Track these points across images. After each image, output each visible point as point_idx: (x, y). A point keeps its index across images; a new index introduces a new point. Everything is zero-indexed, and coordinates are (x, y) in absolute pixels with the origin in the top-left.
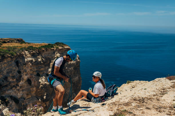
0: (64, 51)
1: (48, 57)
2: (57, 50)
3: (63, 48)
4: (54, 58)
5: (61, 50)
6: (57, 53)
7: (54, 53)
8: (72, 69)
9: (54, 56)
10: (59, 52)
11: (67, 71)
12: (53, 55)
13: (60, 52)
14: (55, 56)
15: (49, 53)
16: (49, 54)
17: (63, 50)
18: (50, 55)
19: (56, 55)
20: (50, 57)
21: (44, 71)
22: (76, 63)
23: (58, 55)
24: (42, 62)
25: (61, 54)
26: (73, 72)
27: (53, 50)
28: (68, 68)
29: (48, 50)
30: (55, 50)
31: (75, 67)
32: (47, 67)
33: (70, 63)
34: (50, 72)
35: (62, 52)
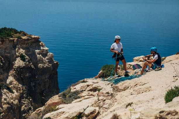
0: (30, 44)
1: (6, 54)
2: (20, 42)
5: (26, 42)
6: (19, 49)
7: (15, 47)
8: (46, 79)
9: (15, 54)
10: (23, 45)
11: (38, 82)
12: (13, 52)
13: (25, 46)
14: (17, 54)
15: (7, 47)
16: (6, 49)
18: (7, 51)
19: (18, 51)
20: (9, 55)
21: (3, 80)
22: (52, 67)
23: (22, 51)
24: (2, 64)
25: (27, 49)
26: (48, 85)
27: (13, 42)
28: (40, 77)
29: (5, 42)
30: (15, 41)
31: (51, 75)
32: (6, 74)
33: (43, 67)
34: (11, 83)
35: (27, 45)
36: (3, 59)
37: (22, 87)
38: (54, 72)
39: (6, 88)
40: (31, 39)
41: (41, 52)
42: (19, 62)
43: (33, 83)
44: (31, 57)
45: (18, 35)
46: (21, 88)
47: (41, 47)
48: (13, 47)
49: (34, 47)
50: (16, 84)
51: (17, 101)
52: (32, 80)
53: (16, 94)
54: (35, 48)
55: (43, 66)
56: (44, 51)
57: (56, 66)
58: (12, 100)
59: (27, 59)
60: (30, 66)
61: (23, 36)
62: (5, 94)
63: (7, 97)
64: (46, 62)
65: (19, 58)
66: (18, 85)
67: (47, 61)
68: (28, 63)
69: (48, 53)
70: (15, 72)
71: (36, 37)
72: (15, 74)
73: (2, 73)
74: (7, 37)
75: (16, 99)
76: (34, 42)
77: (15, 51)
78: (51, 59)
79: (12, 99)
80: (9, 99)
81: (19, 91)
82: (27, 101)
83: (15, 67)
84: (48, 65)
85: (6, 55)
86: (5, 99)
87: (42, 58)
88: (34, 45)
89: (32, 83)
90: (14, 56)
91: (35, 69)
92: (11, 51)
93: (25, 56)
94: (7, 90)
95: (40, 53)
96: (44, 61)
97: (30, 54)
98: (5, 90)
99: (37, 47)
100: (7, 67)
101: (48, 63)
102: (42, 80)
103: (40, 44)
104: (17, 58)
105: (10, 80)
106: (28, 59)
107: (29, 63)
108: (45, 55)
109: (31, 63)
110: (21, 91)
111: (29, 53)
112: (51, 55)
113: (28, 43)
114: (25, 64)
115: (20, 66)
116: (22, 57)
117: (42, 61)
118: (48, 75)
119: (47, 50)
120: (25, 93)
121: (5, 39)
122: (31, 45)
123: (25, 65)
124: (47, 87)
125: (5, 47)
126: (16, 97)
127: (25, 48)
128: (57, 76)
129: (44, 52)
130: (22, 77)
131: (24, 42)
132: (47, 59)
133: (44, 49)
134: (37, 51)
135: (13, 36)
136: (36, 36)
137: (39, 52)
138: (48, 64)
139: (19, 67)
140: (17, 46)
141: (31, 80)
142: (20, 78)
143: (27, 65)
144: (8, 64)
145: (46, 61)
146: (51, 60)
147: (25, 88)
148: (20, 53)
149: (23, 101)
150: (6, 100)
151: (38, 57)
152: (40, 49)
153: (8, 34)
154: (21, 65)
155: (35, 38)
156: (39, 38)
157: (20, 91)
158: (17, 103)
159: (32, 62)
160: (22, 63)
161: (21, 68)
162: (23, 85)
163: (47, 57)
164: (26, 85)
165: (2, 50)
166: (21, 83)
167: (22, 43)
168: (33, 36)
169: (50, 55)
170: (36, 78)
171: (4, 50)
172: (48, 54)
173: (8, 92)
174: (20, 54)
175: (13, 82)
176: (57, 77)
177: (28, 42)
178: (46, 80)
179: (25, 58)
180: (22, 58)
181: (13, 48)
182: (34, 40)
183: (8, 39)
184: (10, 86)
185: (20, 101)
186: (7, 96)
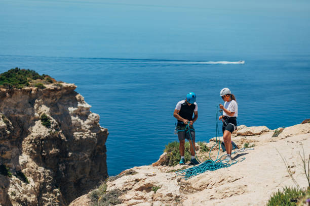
0: (58, 98)
1: (17, 115)
2: (41, 94)
3: (59, 88)
4: (32, 118)
5: (52, 94)
6: (40, 105)
7: (32, 103)
8: (85, 158)
9: (33, 115)
10: (47, 100)
11: (72, 163)
13: (49, 100)
14: (37, 115)
15: (18, 103)
16: (16, 106)
17: (57, 93)
18: (19, 110)
19: (37, 109)
20: (21, 116)
21: (10, 160)
22: (96, 137)
23: (45, 110)
24: (8, 132)
25: (53, 106)
26: (89, 170)
27: (29, 94)
28: (75, 155)
29: (16, 94)
30: (33, 92)
31: (95, 151)
32: (15, 150)
33: (81, 137)
34: (25, 165)
35: (54, 100)
36: (11, 123)
37: (44, 172)
38: (100, 147)
39: (15, 173)
40: (60, 90)
41: (78, 112)
42: (39, 129)
43: (63, 166)
44: (59, 121)
45: (38, 81)
46: (42, 175)
47: (79, 103)
48: (30, 103)
49: (65, 103)
50: (33, 167)
51: (34, 196)
52: (62, 160)
53: (32, 184)
54: (67, 105)
55: (82, 135)
56: (83, 110)
57: (103, 136)
58: (25, 196)
59: (53, 123)
60: (57, 136)
61: (47, 84)
62: (13, 184)
63: (16, 190)
64: (86, 130)
65: (40, 121)
66: (37, 170)
67: (88, 127)
68: (54, 130)
69: (89, 113)
70: (31, 145)
71: (70, 87)
72: (31, 149)
73: (8, 148)
74: (20, 86)
75: (32, 193)
76: (66, 95)
77: (33, 110)
78: (95, 123)
79: (25, 192)
80: (19, 193)
81: (38, 180)
82: (52, 197)
83: (32, 138)
84: (91, 135)
85: (16, 117)
86: (13, 194)
87: (80, 123)
88: (66, 99)
89: (60, 165)
90: (30, 118)
91: (66, 140)
92: (26, 110)
93: (49, 118)
94: (17, 177)
95: (76, 114)
96: (83, 128)
97: (59, 115)
98: (14, 178)
99: (70, 103)
100: (19, 138)
101: (89, 131)
102: (78, 160)
103: (77, 97)
104: (36, 122)
105: (24, 160)
106: (55, 123)
107: (57, 130)
108: (84, 117)
109: (61, 131)
110: (42, 180)
111: (56, 114)
112: (96, 117)
113: (56, 96)
114: (49, 132)
115: (40, 136)
116: (44, 119)
117: (79, 127)
118: (89, 152)
119: (88, 109)
120: (49, 182)
121: (15, 89)
122: (61, 98)
123: (49, 134)
124: (88, 173)
125: (15, 103)
126: (33, 189)
127: (51, 104)
128: (105, 154)
129: (84, 112)
130: (43, 154)
131: (49, 94)
132: (89, 124)
133: (83, 107)
134: (71, 109)
135: (29, 83)
136: (69, 85)
137: (75, 111)
138: (90, 133)
139: (39, 138)
140: (37, 101)
141: (60, 160)
142: (41, 158)
143: (53, 134)
144: (19, 132)
145: (86, 128)
146: (94, 127)
147: (48, 174)
148: (41, 113)
149: (45, 196)
150: (15, 195)
151: (73, 120)
152: (77, 107)
153: (21, 80)
154: (42, 134)
155: (67, 88)
156: (74, 88)
157: (40, 179)
158: (34, 200)
159: (61, 129)
160: (44, 131)
161: (43, 140)
162: (46, 168)
163: (87, 121)
164: (51, 169)
165: (9, 107)
166: (42, 164)
167: (45, 96)
168: (64, 85)
169: (94, 117)
170: (68, 157)
171: (13, 108)
172: (91, 115)
173: (18, 181)
174: (41, 115)
175: (28, 164)
176: (105, 156)
177: (56, 94)
178: (86, 161)
179: (50, 122)
180: (45, 121)
181: (29, 105)
182: (65, 91)
183: (21, 88)
184: (23, 171)
185: (39, 197)
186: (16, 188)
